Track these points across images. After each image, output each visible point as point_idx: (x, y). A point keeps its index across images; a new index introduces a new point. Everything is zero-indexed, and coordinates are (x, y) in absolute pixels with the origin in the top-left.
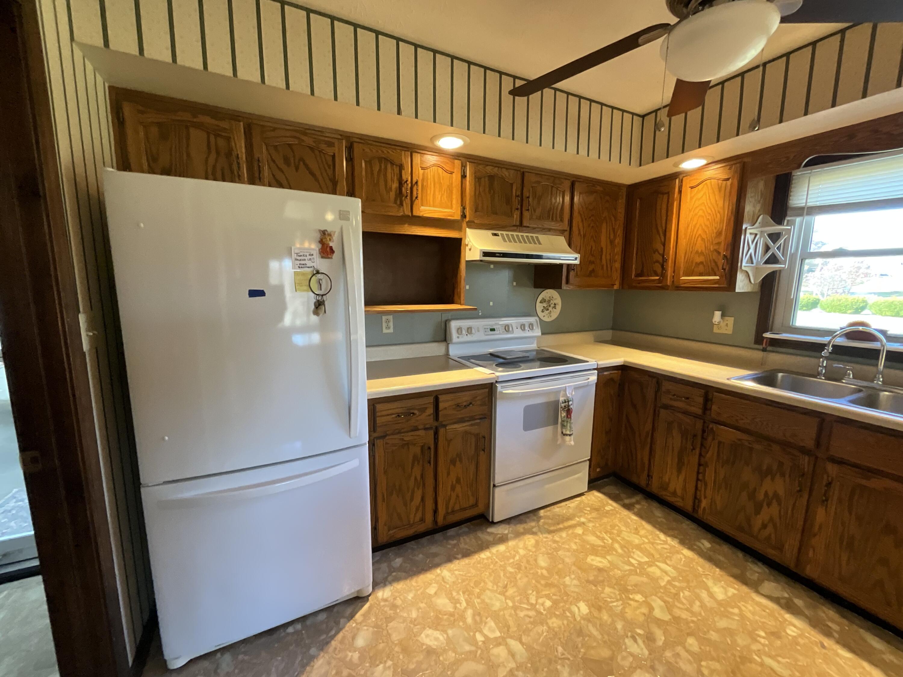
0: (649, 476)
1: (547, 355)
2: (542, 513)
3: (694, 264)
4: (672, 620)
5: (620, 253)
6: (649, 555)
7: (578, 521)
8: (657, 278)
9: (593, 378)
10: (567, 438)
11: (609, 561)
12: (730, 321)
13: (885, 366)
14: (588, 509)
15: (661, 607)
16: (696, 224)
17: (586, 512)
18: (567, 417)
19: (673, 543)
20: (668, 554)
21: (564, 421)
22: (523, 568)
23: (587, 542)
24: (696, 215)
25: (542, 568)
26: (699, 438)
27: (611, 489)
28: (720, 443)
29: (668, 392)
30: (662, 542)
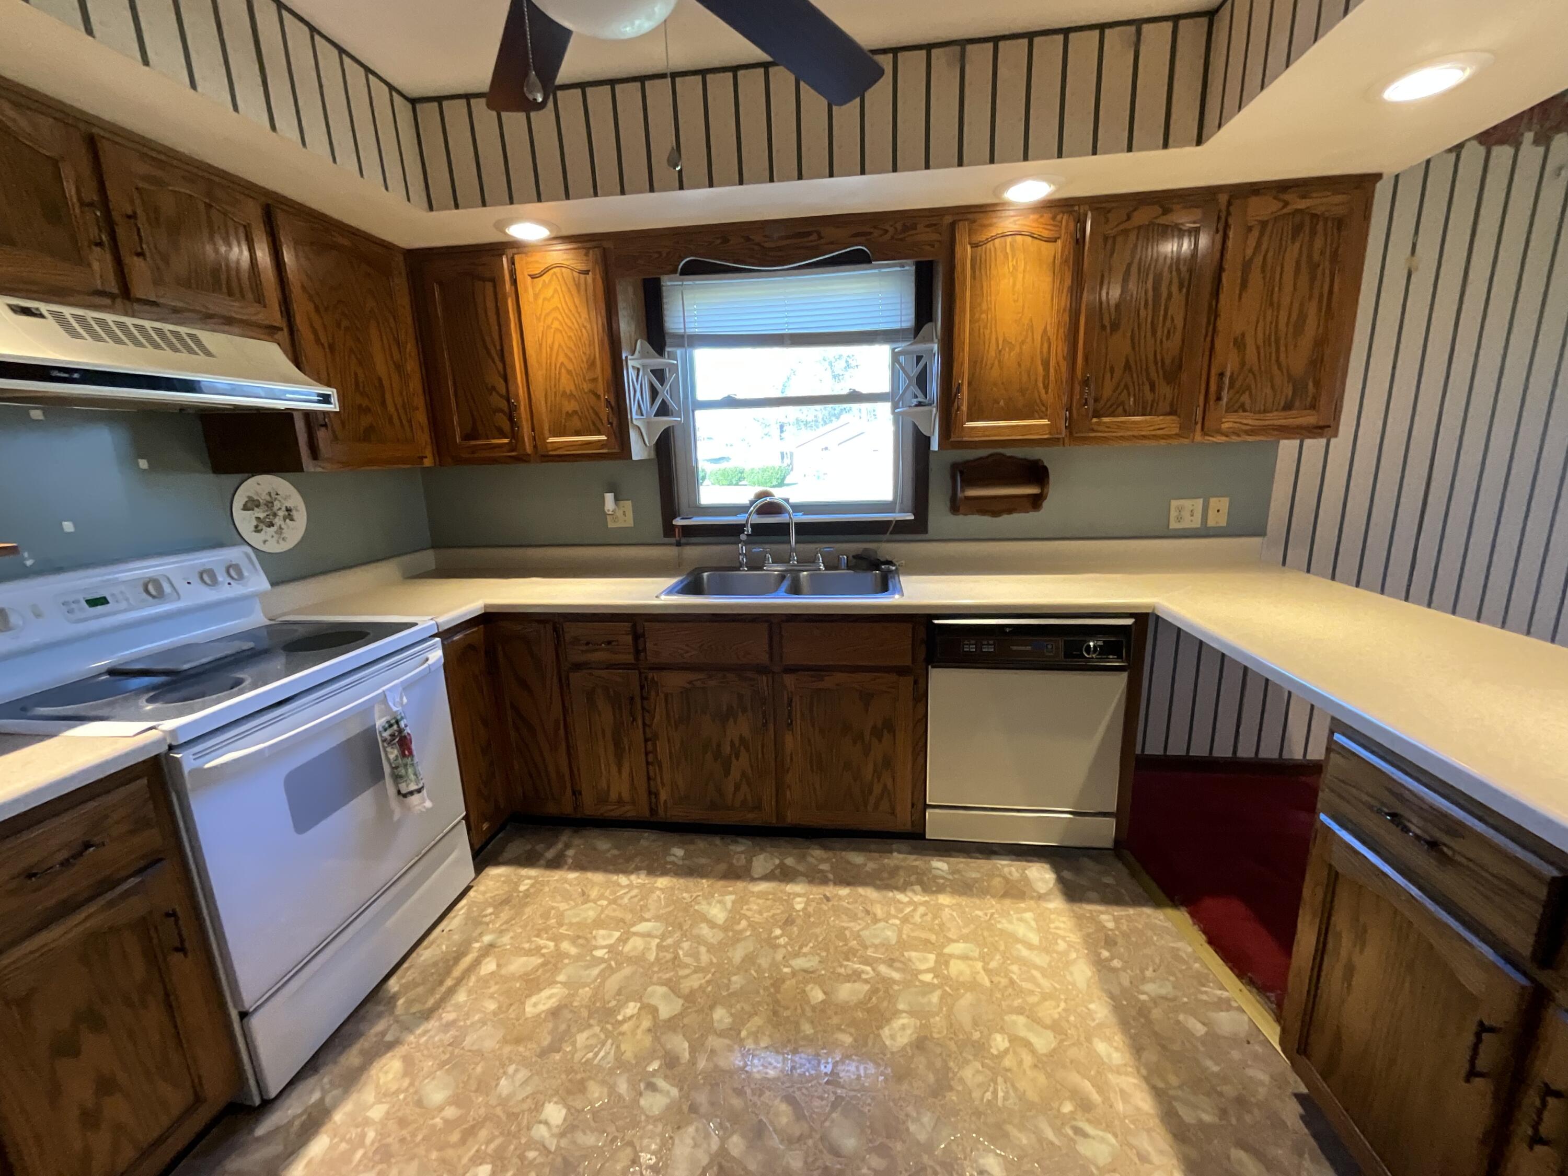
0: (576, 793)
1: (301, 632)
2: (393, 985)
3: (564, 416)
4: (687, 1005)
5: (420, 391)
6: (619, 923)
7: (480, 949)
8: (506, 441)
9: (436, 655)
10: (415, 799)
11: (564, 984)
12: (628, 505)
13: (796, 542)
14: (490, 910)
15: (665, 997)
16: (553, 343)
17: (487, 919)
18: (404, 755)
19: (638, 880)
20: (642, 903)
21: (397, 768)
22: (395, 1147)
23: (513, 977)
24: (549, 327)
25: (441, 1109)
26: (638, 700)
27: (516, 847)
28: (666, 696)
29: (576, 641)
30: (626, 890)
